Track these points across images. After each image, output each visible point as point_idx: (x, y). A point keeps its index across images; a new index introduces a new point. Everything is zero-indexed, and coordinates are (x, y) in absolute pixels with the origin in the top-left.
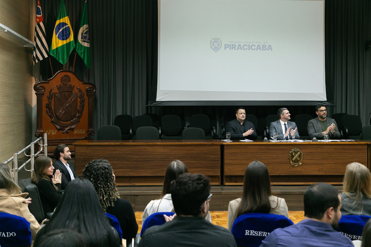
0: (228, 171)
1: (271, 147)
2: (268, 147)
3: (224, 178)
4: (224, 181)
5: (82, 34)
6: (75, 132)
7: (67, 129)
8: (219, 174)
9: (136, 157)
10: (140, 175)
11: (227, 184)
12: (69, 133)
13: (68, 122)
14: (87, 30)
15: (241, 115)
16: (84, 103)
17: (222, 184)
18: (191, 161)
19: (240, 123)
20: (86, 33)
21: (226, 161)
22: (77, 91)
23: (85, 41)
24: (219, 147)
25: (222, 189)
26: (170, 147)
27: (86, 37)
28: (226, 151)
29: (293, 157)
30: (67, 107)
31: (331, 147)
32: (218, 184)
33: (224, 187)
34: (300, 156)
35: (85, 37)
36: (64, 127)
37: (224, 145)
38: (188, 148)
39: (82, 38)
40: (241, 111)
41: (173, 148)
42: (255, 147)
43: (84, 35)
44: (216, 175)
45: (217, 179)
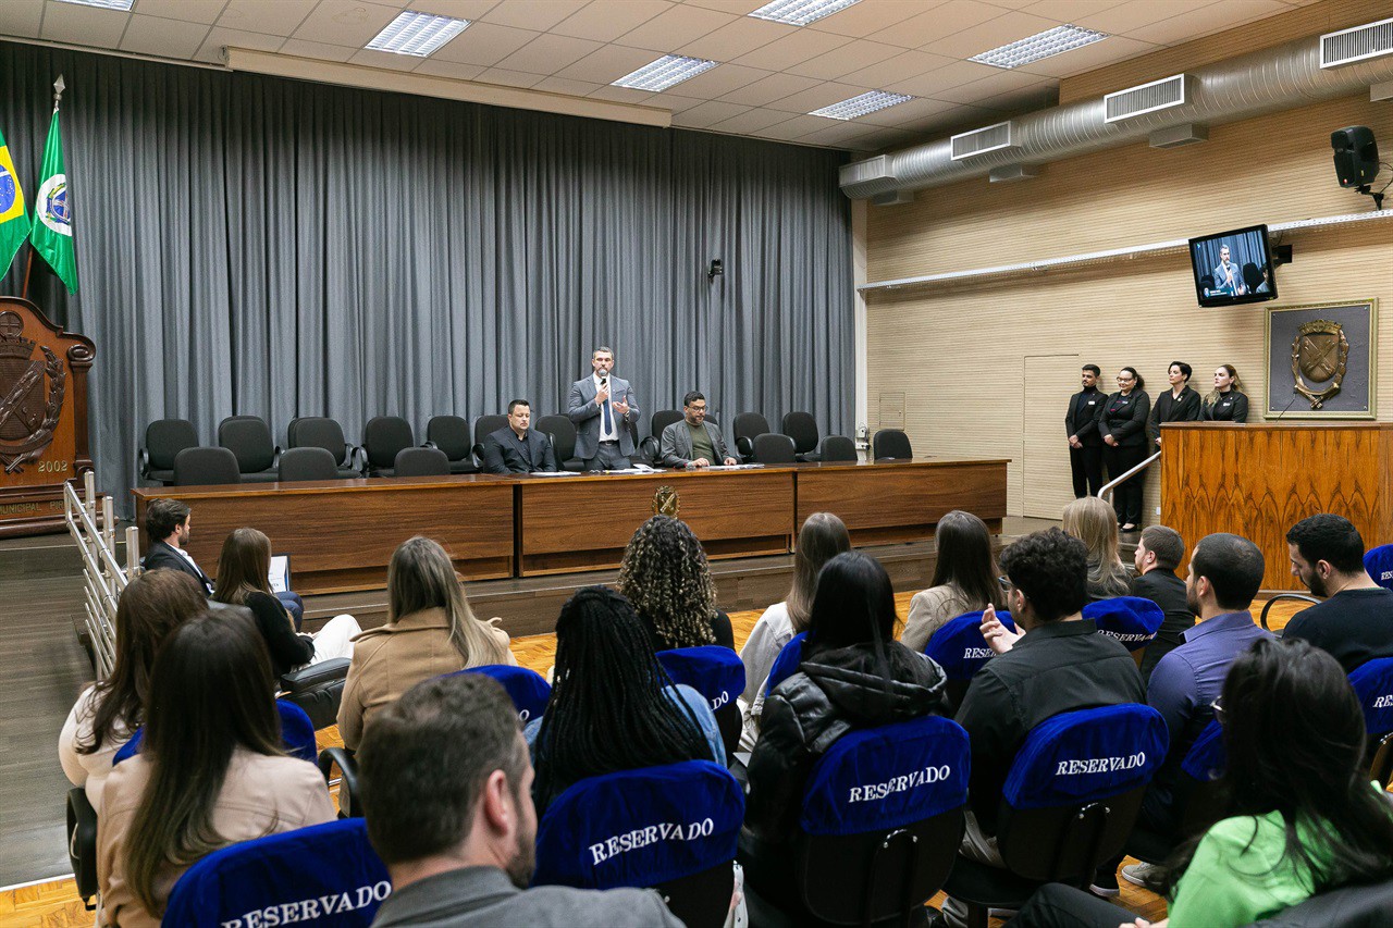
0: (530, 544)
1: (618, 487)
2: (612, 487)
3: (521, 562)
4: (521, 567)
5: (49, 199)
6: (41, 469)
7: (17, 460)
8: (511, 553)
9: (316, 524)
10: (326, 568)
11: (526, 574)
12: (23, 471)
13: (20, 443)
14: (64, 189)
15: (520, 419)
16: (62, 388)
17: (516, 575)
18: (449, 527)
19: (517, 436)
20: (61, 197)
21: (525, 523)
22: (42, 357)
23: (59, 221)
24: (511, 491)
25: (516, 587)
26: (399, 496)
27: (63, 208)
28: (526, 500)
29: (660, 504)
30: (16, 400)
31: (729, 481)
32: (506, 575)
33: (521, 582)
34: (674, 503)
35: (60, 209)
36: (8, 455)
37: (521, 485)
38: (442, 496)
39: (48, 210)
40: (520, 409)
41: (407, 497)
42: (586, 488)
43: (56, 203)
44: (506, 554)
45: (505, 564)
